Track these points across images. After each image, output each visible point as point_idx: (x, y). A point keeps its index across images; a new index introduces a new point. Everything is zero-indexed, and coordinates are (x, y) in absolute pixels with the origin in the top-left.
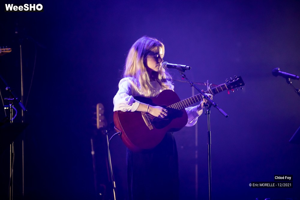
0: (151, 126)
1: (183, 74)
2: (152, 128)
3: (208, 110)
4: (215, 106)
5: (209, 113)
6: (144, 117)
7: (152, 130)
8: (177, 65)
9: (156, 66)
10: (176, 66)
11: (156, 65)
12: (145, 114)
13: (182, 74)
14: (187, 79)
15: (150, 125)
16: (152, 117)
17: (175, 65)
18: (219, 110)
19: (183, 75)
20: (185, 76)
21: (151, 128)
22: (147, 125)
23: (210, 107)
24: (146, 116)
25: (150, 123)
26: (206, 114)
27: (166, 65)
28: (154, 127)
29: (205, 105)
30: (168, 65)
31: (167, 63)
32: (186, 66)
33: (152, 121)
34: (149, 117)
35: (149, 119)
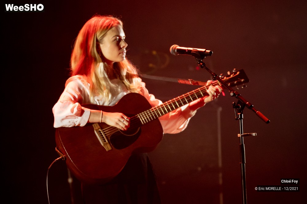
0: (109, 145)
1: (202, 62)
2: (110, 148)
4: (250, 107)
5: (241, 118)
6: (98, 133)
7: (109, 151)
8: (191, 49)
9: (119, 55)
10: (191, 51)
12: (99, 129)
13: (200, 62)
14: (207, 69)
15: (107, 144)
16: (109, 133)
18: (255, 112)
19: (201, 64)
20: (204, 64)
21: (108, 148)
22: (102, 144)
23: (242, 108)
24: (100, 131)
25: (107, 141)
26: (237, 119)
27: (176, 50)
28: (113, 147)
29: (235, 106)
30: (178, 50)
31: (177, 46)
32: (205, 51)
33: (109, 139)
34: (104, 133)
35: (105, 135)
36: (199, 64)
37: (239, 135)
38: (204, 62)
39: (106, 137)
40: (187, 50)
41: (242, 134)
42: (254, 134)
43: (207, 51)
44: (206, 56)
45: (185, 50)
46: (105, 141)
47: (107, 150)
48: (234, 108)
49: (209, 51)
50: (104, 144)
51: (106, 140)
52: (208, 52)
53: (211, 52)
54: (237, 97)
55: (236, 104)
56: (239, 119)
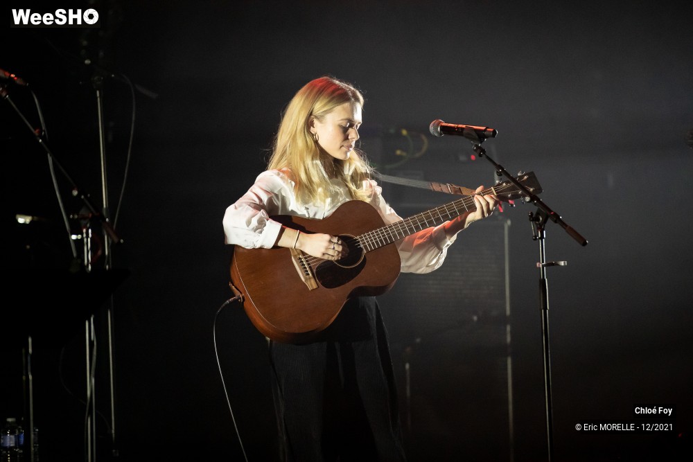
0: (313, 281)
1: (480, 148)
2: (315, 286)
3: (539, 230)
4: (558, 220)
5: (542, 238)
6: (296, 261)
7: (313, 290)
8: (464, 126)
9: (341, 147)
10: (462, 129)
11: (342, 144)
12: (299, 254)
13: (477, 146)
14: (489, 158)
15: (310, 278)
16: (315, 262)
17: (460, 126)
19: (479, 150)
20: (483, 151)
21: (312, 284)
22: (303, 279)
23: (545, 221)
24: (300, 259)
25: (311, 275)
26: (536, 239)
27: (439, 129)
28: (320, 284)
29: (534, 218)
30: (443, 128)
31: (441, 122)
32: (486, 129)
33: (315, 271)
34: (307, 261)
35: (309, 264)
37: (539, 265)
38: (483, 147)
39: (310, 268)
40: (458, 128)
41: (543, 262)
42: (562, 263)
43: (488, 129)
44: (487, 138)
45: (454, 128)
46: (308, 274)
47: (310, 289)
48: (531, 221)
49: (492, 130)
50: (306, 279)
51: (309, 272)
52: (490, 132)
53: (494, 132)
54: (535, 204)
55: (534, 214)
56: (540, 238)
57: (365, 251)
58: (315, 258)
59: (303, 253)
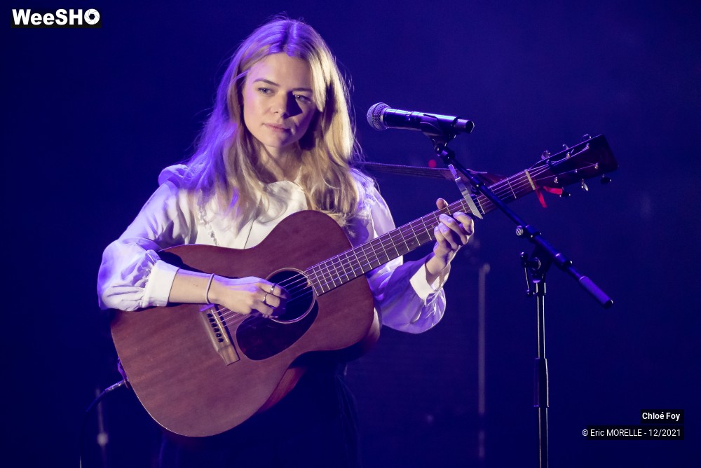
0: (231, 350)
3: (536, 282)
4: (564, 266)
5: (541, 294)
7: (232, 364)
8: (421, 114)
9: (261, 125)
10: (419, 118)
12: (210, 308)
13: (442, 148)
15: (226, 347)
16: (234, 319)
17: (415, 113)
19: (445, 153)
20: (451, 154)
21: (230, 354)
22: (217, 349)
23: (545, 267)
25: (227, 340)
26: (531, 295)
27: (382, 117)
28: (242, 353)
29: (527, 262)
30: (388, 116)
31: (385, 107)
32: (456, 120)
33: (234, 334)
34: (222, 318)
35: (224, 323)
36: (440, 152)
38: (451, 148)
39: (226, 328)
40: (411, 117)
43: (460, 120)
44: (457, 134)
45: (404, 117)
46: (221, 340)
47: (226, 362)
48: (523, 266)
49: (464, 121)
50: (221, 348)
51: (225, 336)
52: (462, 124)
53: (469, 124)
54: (531, 240)
55: (529, 256)
56: (538, 294)
57: (316, 294)
58: (234, 313)
59: (217, 307)
